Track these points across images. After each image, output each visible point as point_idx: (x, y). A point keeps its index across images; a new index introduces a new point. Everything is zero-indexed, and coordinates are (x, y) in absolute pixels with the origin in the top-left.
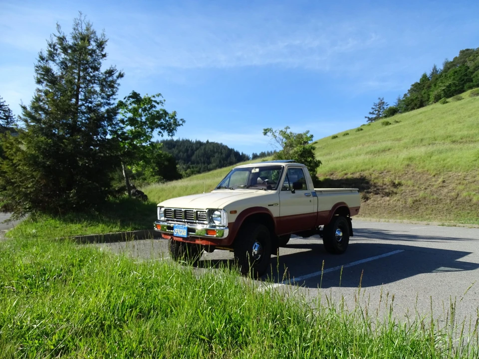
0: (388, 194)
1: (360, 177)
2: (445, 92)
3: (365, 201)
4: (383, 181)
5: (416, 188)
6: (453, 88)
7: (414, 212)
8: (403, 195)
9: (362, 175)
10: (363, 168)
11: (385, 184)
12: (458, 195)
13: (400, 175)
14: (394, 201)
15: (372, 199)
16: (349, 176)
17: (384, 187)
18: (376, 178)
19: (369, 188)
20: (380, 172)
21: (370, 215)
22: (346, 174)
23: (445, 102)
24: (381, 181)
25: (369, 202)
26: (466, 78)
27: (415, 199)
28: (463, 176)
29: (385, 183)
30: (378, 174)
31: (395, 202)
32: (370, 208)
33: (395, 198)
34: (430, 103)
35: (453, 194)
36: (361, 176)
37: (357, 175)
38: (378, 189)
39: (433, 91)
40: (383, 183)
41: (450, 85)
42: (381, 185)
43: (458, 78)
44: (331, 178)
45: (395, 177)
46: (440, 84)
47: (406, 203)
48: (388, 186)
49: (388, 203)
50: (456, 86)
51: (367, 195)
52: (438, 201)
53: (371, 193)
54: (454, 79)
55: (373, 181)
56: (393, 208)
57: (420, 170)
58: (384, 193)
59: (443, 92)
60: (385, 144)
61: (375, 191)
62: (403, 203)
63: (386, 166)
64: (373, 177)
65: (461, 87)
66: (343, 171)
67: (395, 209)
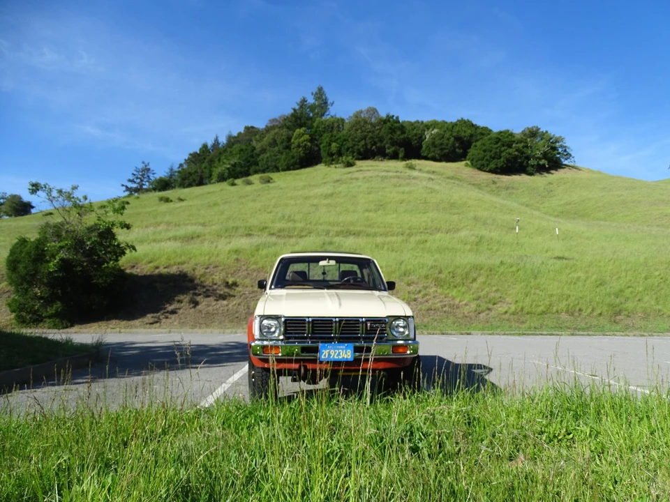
0: (223, 297)
1: (178, 273)
2: (229, 171)
3: (194, 307)
4: (213, 279)
6: (238, 169)
8: (242, 298)
9: (180, 269)
10: (180, 260)
11: (216, 284)
13: (232, 272)
14: (233, 306)
15: (204, 303)
16: (163, 271)
17: (215, 287)
18: (203, 275)
19: (195, 289)
20: (205, 267)
21: (207, 326)
22: (157, 268)
23: (233, 184)
24: (211, 280)
25: (199, 307)
26: (252, 160)
29: (215, 282)
30: (204, 270)
31: (235, 307)
32: (203, 315)
33: (235, 302)
34: (212, 181)
36: (180, 271)
37: (174, 270)
38: (208, 290)
39: (216, 167)
40: (213, 282)
41: (236, 163)
42: (211, 284)
43: (244, 158)
44: (134, 271)
45: (227, 274)
46: (225, 161)
48: (219, 286)
49: (226, 308)
50: (242, 167)
51: (195, 297)
53: (200, 295)
54: (239, 158)
55: (200, 279)
56: (234, 314)
57: (254, 267)
58: (218, 295)
59: (227, 171)
60: (190, 229)
61: (204, 292)
62: (246, 307)
63: (209, 259)
64: (198, 273)
65: (246, 169)
66: (150, 262)
67: (237, 315)
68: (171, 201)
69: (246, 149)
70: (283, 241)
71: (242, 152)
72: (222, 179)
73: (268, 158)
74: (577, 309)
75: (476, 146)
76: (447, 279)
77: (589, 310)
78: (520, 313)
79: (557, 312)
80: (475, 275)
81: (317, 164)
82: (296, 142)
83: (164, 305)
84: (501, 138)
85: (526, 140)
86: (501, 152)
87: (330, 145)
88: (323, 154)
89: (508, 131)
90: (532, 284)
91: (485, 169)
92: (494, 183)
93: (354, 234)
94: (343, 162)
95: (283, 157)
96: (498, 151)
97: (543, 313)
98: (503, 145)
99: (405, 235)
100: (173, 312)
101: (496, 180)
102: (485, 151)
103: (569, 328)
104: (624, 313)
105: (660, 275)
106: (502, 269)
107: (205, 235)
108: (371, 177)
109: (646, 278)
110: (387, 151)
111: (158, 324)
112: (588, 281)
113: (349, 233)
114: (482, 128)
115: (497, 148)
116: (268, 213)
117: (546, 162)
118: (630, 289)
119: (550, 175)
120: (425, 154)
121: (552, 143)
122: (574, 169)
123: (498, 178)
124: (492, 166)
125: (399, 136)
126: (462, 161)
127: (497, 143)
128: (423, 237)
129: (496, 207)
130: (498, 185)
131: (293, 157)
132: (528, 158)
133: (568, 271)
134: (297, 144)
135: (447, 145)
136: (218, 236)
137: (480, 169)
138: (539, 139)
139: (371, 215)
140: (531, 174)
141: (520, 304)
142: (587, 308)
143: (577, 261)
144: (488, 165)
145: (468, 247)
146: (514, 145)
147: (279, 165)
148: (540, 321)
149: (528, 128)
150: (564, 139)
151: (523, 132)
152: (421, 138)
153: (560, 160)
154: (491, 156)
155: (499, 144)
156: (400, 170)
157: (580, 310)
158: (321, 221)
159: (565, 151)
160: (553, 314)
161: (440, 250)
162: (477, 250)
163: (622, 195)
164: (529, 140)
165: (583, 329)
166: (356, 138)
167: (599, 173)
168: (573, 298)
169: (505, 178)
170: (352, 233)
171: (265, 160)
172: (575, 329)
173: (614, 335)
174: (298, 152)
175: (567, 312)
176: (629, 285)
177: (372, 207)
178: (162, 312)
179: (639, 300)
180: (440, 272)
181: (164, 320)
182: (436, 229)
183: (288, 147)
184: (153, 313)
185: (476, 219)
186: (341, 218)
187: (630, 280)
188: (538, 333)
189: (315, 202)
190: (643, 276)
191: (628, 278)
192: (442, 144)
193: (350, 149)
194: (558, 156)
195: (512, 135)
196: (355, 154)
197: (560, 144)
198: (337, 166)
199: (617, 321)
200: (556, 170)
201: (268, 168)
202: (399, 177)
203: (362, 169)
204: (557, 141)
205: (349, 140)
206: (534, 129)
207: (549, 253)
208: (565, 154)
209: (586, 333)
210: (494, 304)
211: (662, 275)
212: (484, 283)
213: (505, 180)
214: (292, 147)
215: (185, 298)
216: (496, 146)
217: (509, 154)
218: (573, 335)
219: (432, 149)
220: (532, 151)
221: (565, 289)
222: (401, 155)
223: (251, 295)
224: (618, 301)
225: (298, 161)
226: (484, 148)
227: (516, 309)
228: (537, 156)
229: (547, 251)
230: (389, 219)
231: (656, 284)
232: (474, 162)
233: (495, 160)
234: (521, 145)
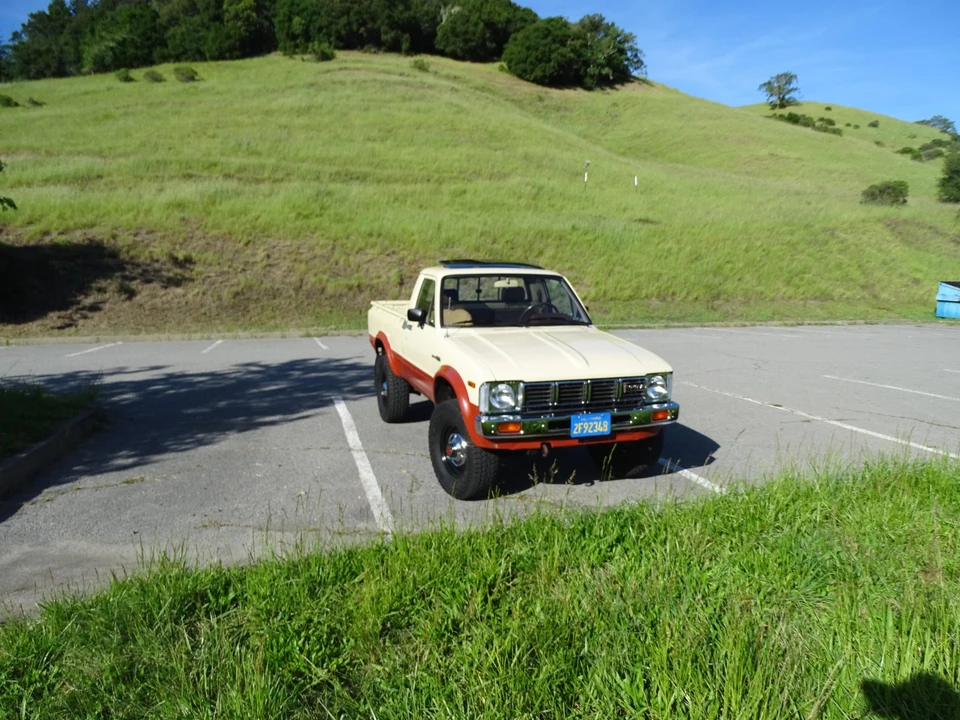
0: (176, 282)
1: (86, 242)
2: (114, 53)
3: (129, 299)
4: (151, 252)
5: (226, 269)
6: (131, 51)
7: (243, 315)
8: (207, 282)
9: (90, 236)
10: (84, 221)
11: (157, 261)
12: (302, 281)
13: (181, 240)
14: (194, 295)
15: (145, 293)
16: (59, 239)
17: (156, 265)
18: (131, 247)
19: (124, 269)
20: (132, 232)
21: (159, 329)
22: (46, 233)
23: (128, 79)
24: (147, 253)
25: (138, 298)
27: (235, 289)
28: (294, 247)
29: (155, 258)
30: (132, 238)
31: (198, 299)
32: (147, 312)
33: (196, 291)
34: (85, 70)
35: (294, 279)
36: (89, 239)
37: (77, 237)
38: (145, 271)
39: (85, 44)
40: (152, 258)
41: (125, 40)
42: (148, 261)
43: (140, 31)
44: (4, 239)
45: (173, 243)
46: (103, 34)
47: (220, 298)
48: (164, 264)
49: (183, 300)
50: (137, 48)
51: (127, 283)
52: (274, 294)
53: (134, 279)
54: (131, 31)
55: (128, 252)
56: (198, 309)
57: (215, 232)
58: (164, 279)
59: (110, 53)
60: (82, 164)
61: (141, 275)
62: (215, 298)
63: (135, 218)
64: (120, 242)
65: (146, 51)
66: (30, 223)
67: (203, 310)
68: (17, 105)
69: (142, 16)
70: (248, 188)
71: (134, 20)
72: (101, 67)
73: (182, 34)
74: (671, 291)
75: (515, 39)
76: (505, 251)
77: (684, 294)
78: (602, 300)
79: (646, 297)
80: (541, 246)
81: (269, 51)
82: (232, 9)
83: (76, 297)
84: (551, 29)
85: (585, 35)
86: (551, 52)
87: (290, 20)
88: (280, 35)
89: (561, 18)
90: (615, 259)
91: (528, 76)
92: (541, 99)
93: (358, 178)
94: (314, 51)
95: (211, 35)
96: (547, 49)
97: (631, 298)
98: (554, 41)
99: (432, 181)
100: (94, 308)
101: (543, 95)
102: (528, 49)
103: (661, 318)
104: (723, 296)
105: (761, 246)
106: (575, 237)
107: (109, 174)
108: (365, 81)
109: (747, 251)
110: (384, 37)
111: (73, 329)
112: (681, 254)
113: (349, 178)
114: (525, 10)
115: (545, 45)
116: (210, 137)
117: (611, 72)
118: (730, 266)
119: (614, 92)
120: (441, 47)
121: (620, 42)
122: (645, 85)
123: (546, 93)
124: (538, 73)
125: (402, 13)
126: (494, 61)
127: (546, 37)
128: (459, 186)
129: (550, 141)
130: (545, 103)
131: (229, 37)
132: (587, 64)
133: (656, 240)
134: (233, 13)
135: (474, 34)
136: (136, 177)
137: (522, 75)
138: (602, 34)
139: (378, 146)
140: (589, 89)
141: (603, 287)
142: (682, 290)
143: (666, 225)
144: (532, 71)
145: (523, 202)
146: (569, 42)
147: (204, 48)
148: (628, 310)
149: (588, 17)
150: (635, 37)
151: (582, 23)
152: (435, 21)
153: (628, 70)
154: (537, 58)
155: (550, 38)
156: (407, 70)
157: (674, 294)
158: (302, 154)
159: (636, 56)
160: (643, 299)
161: (486, 207)
162: (536, 207)
163: (704, 127)
164: (589, 35)
165: (678, 319)
166: (332, 10)
167: (676, 91)
168: (665, 278)
169: (555, 93)
170: (354, 176)
171: (178, 37)
172: (669, 319)
173: (714, 326)
174: (236, 28)
175: (658, 296)
176: (728, 259)
177: (375, 133)
178: (75, 308)
179: (739, 280)
180: (494, 242)
181: (81, 322)
182: (475, 172)
183: (218, 18)
184: (60, 309)
185: (526, 157)
186: (333, 152)
187: (729, 253)
188: (626, 325)
189: (283, 120)
190: (744, 246)
191: (726, 251)
192: (466, 32)
193: (324, 31)
194: (626, 63)
195: (566, 25)
196: (332, 39)
197: (630, 44)
198: (306, 57)
199: (715, 307)
200: (623, 85)
201: (185, 53)
202: (406, 84)
203: (348, 65)
204: (626, 40)
205: (323, 13)
206: (597, 18)
207: (628, 214)
208: (635, 60)
209: (681, 324)
211: (764, 247)
212: (554, 257)
213: (555, 96)
214: (226, 19)
215: (111, 285)
216: (544, 42)
217: (563, 56)
218: (667, 327)
219: (452, 39)
220: (592, 53)
221: (655, 265)
222: (405, 46)
223: (220, 279)
224: (716, 281)
225: (238, 44)
226: (527, 44)
227: (597, 294)
228: (599, 61)
229: (625, 210)
230: (405, 154)
231: (758, 259)
232: (512, 65)
233: (543, 64)
234: (578, 43)
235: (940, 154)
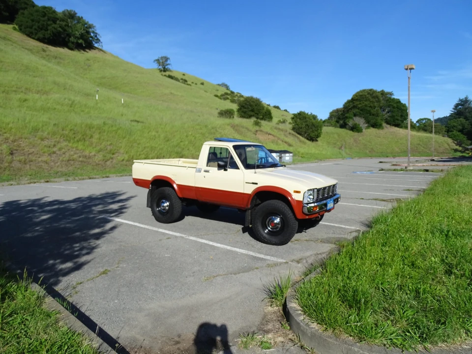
75: (23, 14)
76: (71, 135)
80: (90, 133)
84: (46, 13)
85: (67, 20)
86: (48, 25)
89: (52, 8)
90: (131, 140)
91: (33, 36)
92: (44, 51)
96: (45, 24)
98: (49, 20)
101: (45, 49)
102: (33, 21)
106: (106, 128)
109: (187, 136)
112: (161, 138)
115: (44, 21)
117: (83, 42)
118: (182, 143)
119: (85, 53)
121: (86, 27)
122: (102, 52)
123: (47, 48)
124: (40, 35)
126: (8, 24)
127: (44, 16)
129: (63, 75)
130: (47, 53)
132: (69, 35)
133: (147, 131)
137: (30, 35)
138: (76, 22)
140: (71, 49)
141: (131, 154)
143: (148, 124)
144: (36, 34)
145: (66, 108)
146: (58, 22)
149: (67, 10)
150: (95, 26)
151: (64, 12)
153: (92, 43)
154: (39, 27)
155: (46, 17)
159: (96, 36)
162: (75, 111)
163: (137, 77)
164: (69, 20)
167: (117, 57)
169: (52, 48)
176: (181, 140)
179: (188, 149)
180: (63, 129)
182: (27, 89)
191: (179, 136)
194: (91, 39)
195: (54, 12)
197: (93, 30)
200: (90, 50)
204: (90, 27)
206: (72, 12)
207: (125, 117)
208: (96, 38)
210: (113, 154)
212: (100, 139)
213: (52, 50)
216: (43, 19)
217: (55, 28)
220: (72, 31)
221: (151, 143)
226: (32, 18)
227: (129, 157)
228: (76, 35)
229: (122, 115)
231: (192, 140)
232: (23, 27)
233: (43, 31)
234: (64, 23)
235: (228, 98)
